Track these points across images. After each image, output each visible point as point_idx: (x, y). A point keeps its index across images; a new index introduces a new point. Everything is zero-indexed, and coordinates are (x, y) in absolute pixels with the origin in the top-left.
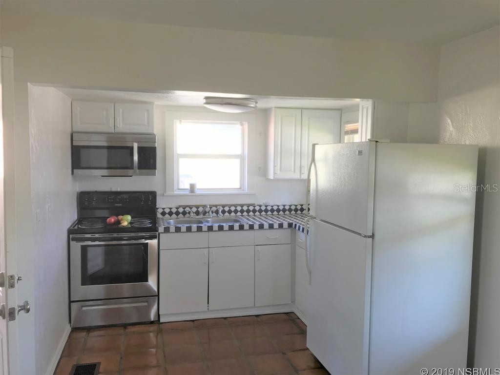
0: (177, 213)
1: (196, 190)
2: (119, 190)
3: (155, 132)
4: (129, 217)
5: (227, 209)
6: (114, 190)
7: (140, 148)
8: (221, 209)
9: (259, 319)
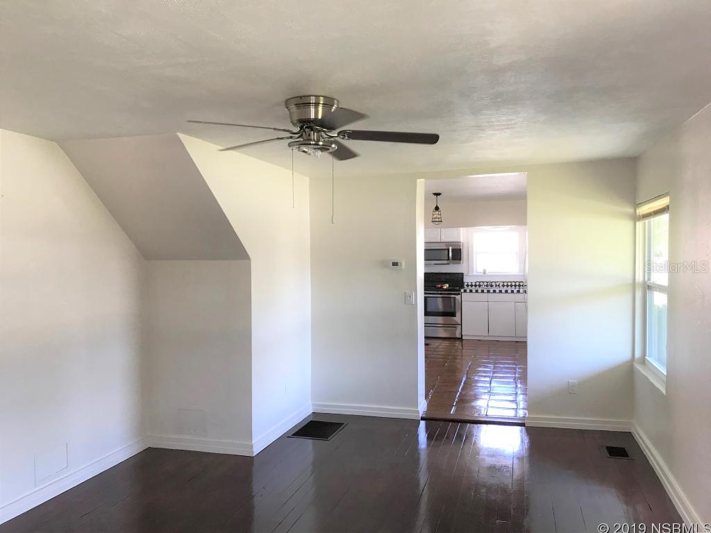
0: (476, 286)
1: (487, 273)
2: (444, 272)
3: (461, 241)
4: (448, 285)
5: (505, 284)
6: (441, 272)
7: (452, 250)
8: (501, 284)
9: (517, 344)
